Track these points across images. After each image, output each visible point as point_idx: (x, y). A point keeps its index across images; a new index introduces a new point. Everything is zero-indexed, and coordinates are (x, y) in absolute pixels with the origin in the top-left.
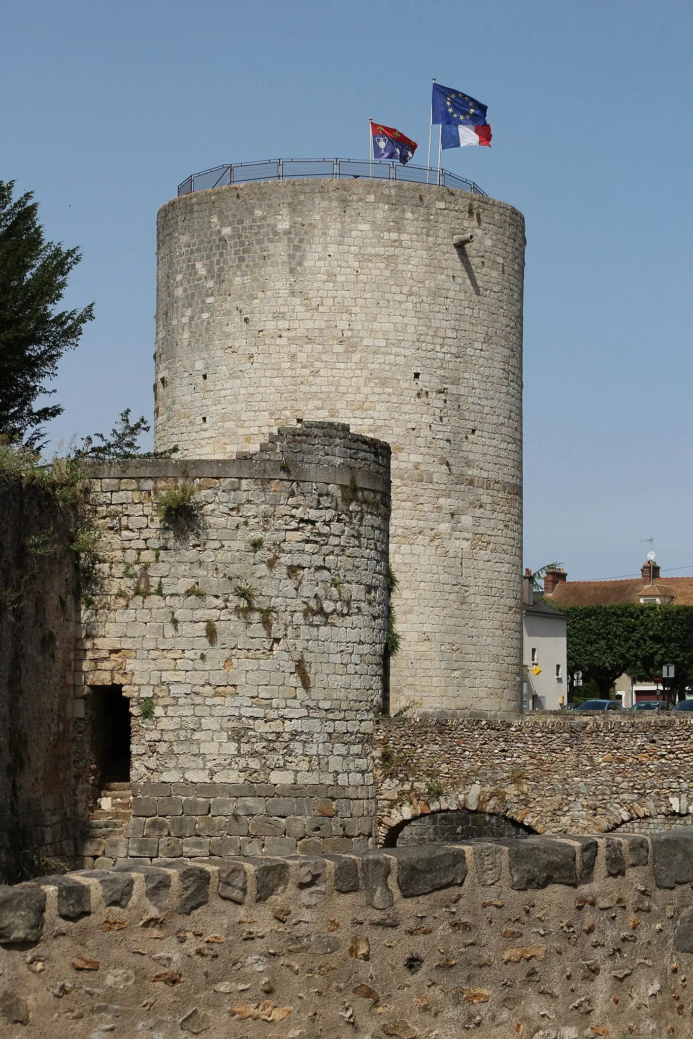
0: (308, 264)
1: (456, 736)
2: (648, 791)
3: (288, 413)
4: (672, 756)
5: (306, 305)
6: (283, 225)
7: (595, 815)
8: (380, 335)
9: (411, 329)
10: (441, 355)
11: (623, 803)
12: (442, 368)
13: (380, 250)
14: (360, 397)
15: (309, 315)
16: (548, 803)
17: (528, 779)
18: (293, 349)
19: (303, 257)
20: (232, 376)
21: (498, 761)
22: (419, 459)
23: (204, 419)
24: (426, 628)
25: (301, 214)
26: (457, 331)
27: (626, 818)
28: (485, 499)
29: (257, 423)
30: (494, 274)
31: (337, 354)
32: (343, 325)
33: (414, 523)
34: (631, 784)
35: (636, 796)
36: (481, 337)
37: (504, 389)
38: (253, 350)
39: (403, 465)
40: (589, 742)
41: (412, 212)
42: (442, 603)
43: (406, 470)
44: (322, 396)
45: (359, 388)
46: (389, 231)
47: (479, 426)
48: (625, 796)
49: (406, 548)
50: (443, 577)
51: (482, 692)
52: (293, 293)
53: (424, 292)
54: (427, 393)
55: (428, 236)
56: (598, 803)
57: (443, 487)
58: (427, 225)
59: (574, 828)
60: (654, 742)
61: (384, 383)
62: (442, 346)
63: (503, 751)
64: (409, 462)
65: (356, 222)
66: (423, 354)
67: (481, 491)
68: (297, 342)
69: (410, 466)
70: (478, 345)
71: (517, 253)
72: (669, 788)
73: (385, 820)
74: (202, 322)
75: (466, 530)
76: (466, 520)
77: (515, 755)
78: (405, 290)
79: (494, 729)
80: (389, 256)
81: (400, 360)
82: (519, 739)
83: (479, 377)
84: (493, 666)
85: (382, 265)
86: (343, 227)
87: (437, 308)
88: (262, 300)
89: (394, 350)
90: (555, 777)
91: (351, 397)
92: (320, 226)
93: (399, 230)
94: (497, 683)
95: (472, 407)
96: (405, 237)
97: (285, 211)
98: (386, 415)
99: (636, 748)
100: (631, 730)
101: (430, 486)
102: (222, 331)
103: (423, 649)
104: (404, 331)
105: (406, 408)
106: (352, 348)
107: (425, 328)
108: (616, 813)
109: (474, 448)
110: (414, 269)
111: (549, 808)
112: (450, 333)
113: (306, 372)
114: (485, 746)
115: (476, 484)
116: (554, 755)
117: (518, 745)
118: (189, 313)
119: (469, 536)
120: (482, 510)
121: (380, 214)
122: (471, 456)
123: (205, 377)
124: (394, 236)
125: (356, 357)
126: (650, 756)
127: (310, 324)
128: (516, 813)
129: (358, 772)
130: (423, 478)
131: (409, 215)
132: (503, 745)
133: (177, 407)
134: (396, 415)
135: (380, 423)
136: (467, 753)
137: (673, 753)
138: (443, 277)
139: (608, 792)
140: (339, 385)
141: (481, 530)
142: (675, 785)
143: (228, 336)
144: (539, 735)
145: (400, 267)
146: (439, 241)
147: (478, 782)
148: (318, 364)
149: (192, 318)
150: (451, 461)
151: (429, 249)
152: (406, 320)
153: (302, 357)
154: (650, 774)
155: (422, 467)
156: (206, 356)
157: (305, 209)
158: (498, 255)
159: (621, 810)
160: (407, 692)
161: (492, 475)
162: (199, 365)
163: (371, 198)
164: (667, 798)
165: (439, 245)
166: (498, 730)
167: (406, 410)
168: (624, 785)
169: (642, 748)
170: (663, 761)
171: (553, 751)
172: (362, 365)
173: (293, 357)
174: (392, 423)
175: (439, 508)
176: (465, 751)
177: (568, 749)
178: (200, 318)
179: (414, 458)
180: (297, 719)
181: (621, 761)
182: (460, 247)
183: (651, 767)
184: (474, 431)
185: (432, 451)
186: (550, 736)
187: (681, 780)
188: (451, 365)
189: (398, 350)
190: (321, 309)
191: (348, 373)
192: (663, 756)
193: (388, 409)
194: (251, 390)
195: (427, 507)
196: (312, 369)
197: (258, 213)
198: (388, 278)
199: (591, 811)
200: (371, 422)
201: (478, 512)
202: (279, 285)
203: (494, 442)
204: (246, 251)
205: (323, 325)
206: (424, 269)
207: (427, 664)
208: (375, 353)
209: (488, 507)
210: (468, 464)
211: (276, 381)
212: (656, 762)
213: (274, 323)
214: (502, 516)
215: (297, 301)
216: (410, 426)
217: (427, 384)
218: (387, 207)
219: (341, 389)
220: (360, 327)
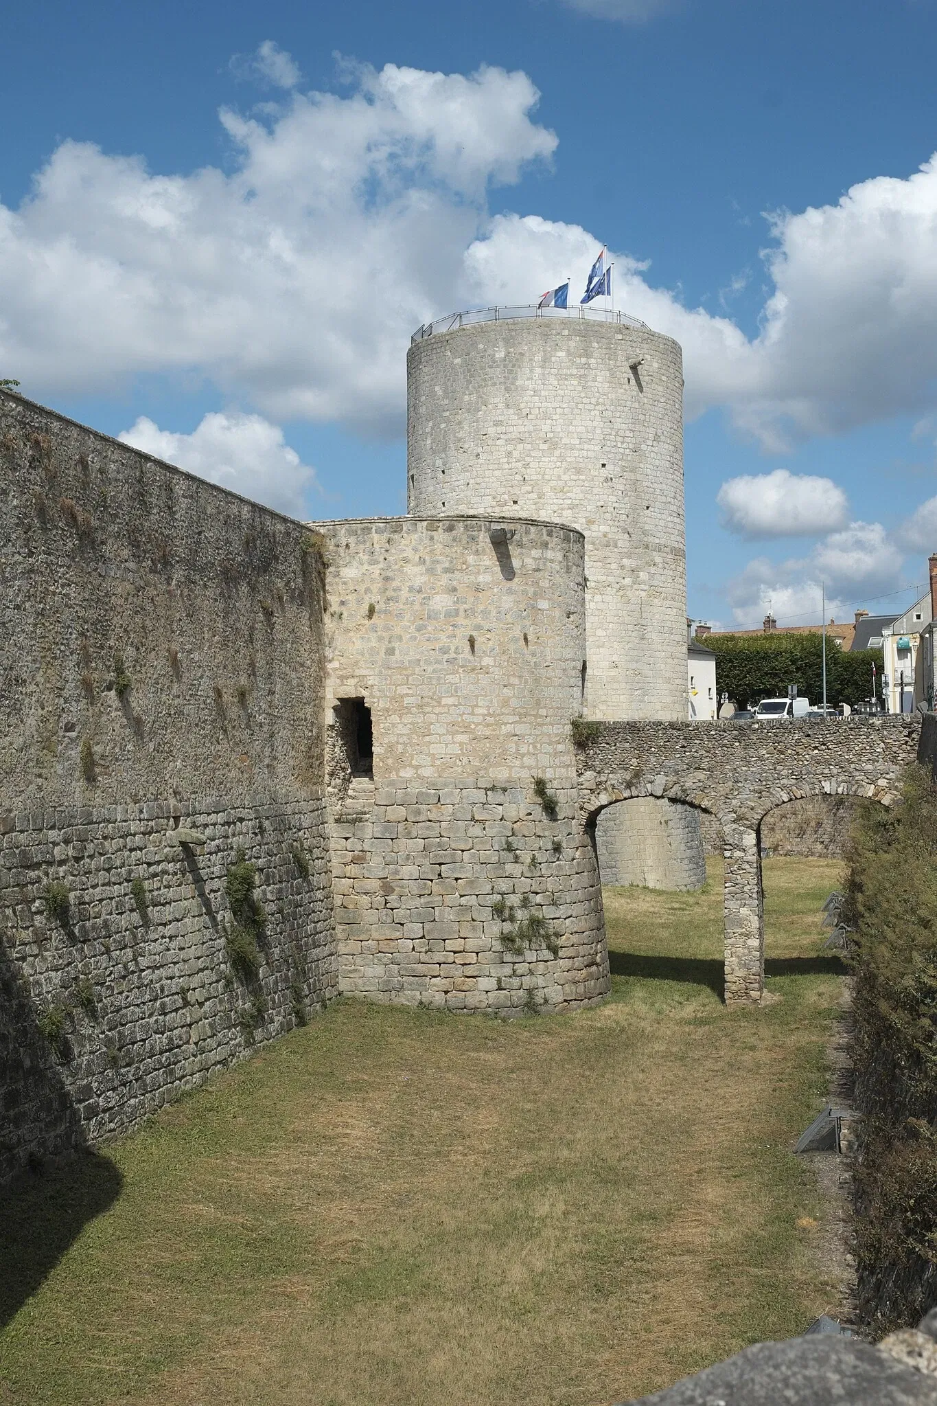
0: (519, 383)
1: (643, 735)
2: (804, 777)
3: (506, 497)
4: (824, 747)
5: (518, 415)
6: (500, 355)
7: (760, 798)
8: (575, 435)
9: (598, 431)
10: (621, 450)
11: (783, 787)
12: (622, 459)
13: (574, 371)
14: (561, 483)
15: (520, 422)
16: (721, 789)
17: (704, 769)
18: (510, 448)
19: (515, 378)
20: (464, 470)
21: (679, 755)
22: (607, 529)
23: (443, 503)
24: (615, 658)
25: (513, 345)
26: (633, 431)
27: (786, 800)
28: (658, 560)
29: (483, 505)
30: (661, 388)
31: (543, 450)
32: (546, 428)
33: (604, 578)
34: (790, 771)
35: (794, 781)
36: (651, 436)
37: (670, 476)
38: (479, 450)
39: (594, 534)
40: (755, 738)
41: (598, 343)
42: (627, 639)
43: (598, 538)
44: (532, 482)
45: (559, 476)
46: (580, 356)
47: (652, 504)
48: (785, 781)
49: (598, 598)
50: (627, 619)
51: (659, 706)
52: (508, 406)
53: (608, 402)
54: (612, 479)
55: (610, 360)
56: (763, 788)
57: (626, 550)
58: (608, 351)
59: (743, 809)
60: (809, 736)
61: (578, 471)
62: (622, 443)
63: (684, 747)
64: (599, 531)
65: (555, 350)
66: (608, 449)
67: (654, 553)
68: (512, 442)
69: (600, 534)
70: (649, 443)
71: (677, 374)
72: (822, 773)
73: (586, 806)
74: (441, 431)
75: (644, 583)
76: (643, 576)
77: (693, 750)
78: (593, 401)
79: (675, 729)
80: (580, 376)
81: (590, 454)
82: (696, 737)
83: (651, 467)
84: (666, 686)
85: (575, 383)
86: (545, 355)
87: (618, 415)
88: (485, 412)
89: (586, 447)
90: (727, 767)
91: (553, 483)
92: (527, 355)
93: (589, 356)
94: (669, 699)
95: (646, 489)
96: (592, 361)
97: (501, 344)
98: (581, 496)
99: (794, 741)
100: (790, 727)
101: (616, 550)
102: (455, 437)
103: (612, 674)
104: (593, 432)
105: (595, 491)
106: (554, 445)
107: (608, 430)
108: (778, 796)
109: (648, 520)
110: (600, 385)
111: (722, 793)
112: (629, 434)
113: (520, 464)
114: (668, 743)
115: (650, 547)
116: (726, 749)
117: (696, 741)
118: (431, 424)
119: (646, 588)
120: (655, 568)
121: (572, 344)
122: (646, 527)
123: (443, 472)
124: (584, 360)
125: (557, 453)
126: (806, 747)
127: (522, 429)
128: (695, 798)
129: (563, 767)
130: (610, 544)
131: (595, 345)
132: (683, 742)
133: (424, 495)
134: (589, 496)
135: (577, 502)
136: (653, 749)
137: (825, 745)
138: (622, 390)
139: (771, 779)
140: (544, 474)
141: (655, 583)
142: (826, 771)
143: (459, 440)
144: (713, 733)
145: (589, 384)
146: (619, 364)
147: (662, 773)
148: (528, 459)
149: (432, 428)
150: (631, 530)
151: (610, 370)
152: (595, 423)
153: (516, 454)
154: (806, 763)
155: (610, 536)
156: (444, 456)
157: (516, 342)
158: (663, 375)
159: (782, 793)
160: (601, 707)
161: (662, 542)
162: (439, 463)
163: (566, 332)
164: (820, 782)
165: (618, 367)
166: (679, 730)
167: (596, 492)
168: (785, 772)
169: (798, 741)
170: (816, 751)
171: (725, 745)
172: (562, 459)
173: (509, 454)
174: (586, 502)
175: (622, 567)
176: (651, 747)
177: (737, 744)
178: (439, 428)
179: (603, 528)
180: (511, 723)
181: (782, 752)
182: (634, 368)
183: (807, 756)
184: (648, 508)
185: (616, 523)
186: (722, 733)
187: (831, 767)
188: (629, 458)
189: (589, 446)
190: (529, 416)
191: (551, 465)
192: (816, 748)
193: (582, 492)
194: (478, 480)
195: (614, 566)
196: (524, 463)
197: (481, 346)
198: (580, 392)
199: (757, 795)
200: (569, 502)
201: (652, 569)
202: (497, 400)
203: (663, 516)
204: (471, 376)
205: (531, 429)
206: (607, 385)
207: (616, 685)
208: (572, 449)
209: (660, 566)
210: (645, 533)
211: (497, 473)
212: (810, 752)
213: (494, 429)
214: (671, 573)
215: (511, 411)
216: (600, 504)
217: (611, 472)
218: (578, 338)
219: (547, 477)
220: (560, 430)
